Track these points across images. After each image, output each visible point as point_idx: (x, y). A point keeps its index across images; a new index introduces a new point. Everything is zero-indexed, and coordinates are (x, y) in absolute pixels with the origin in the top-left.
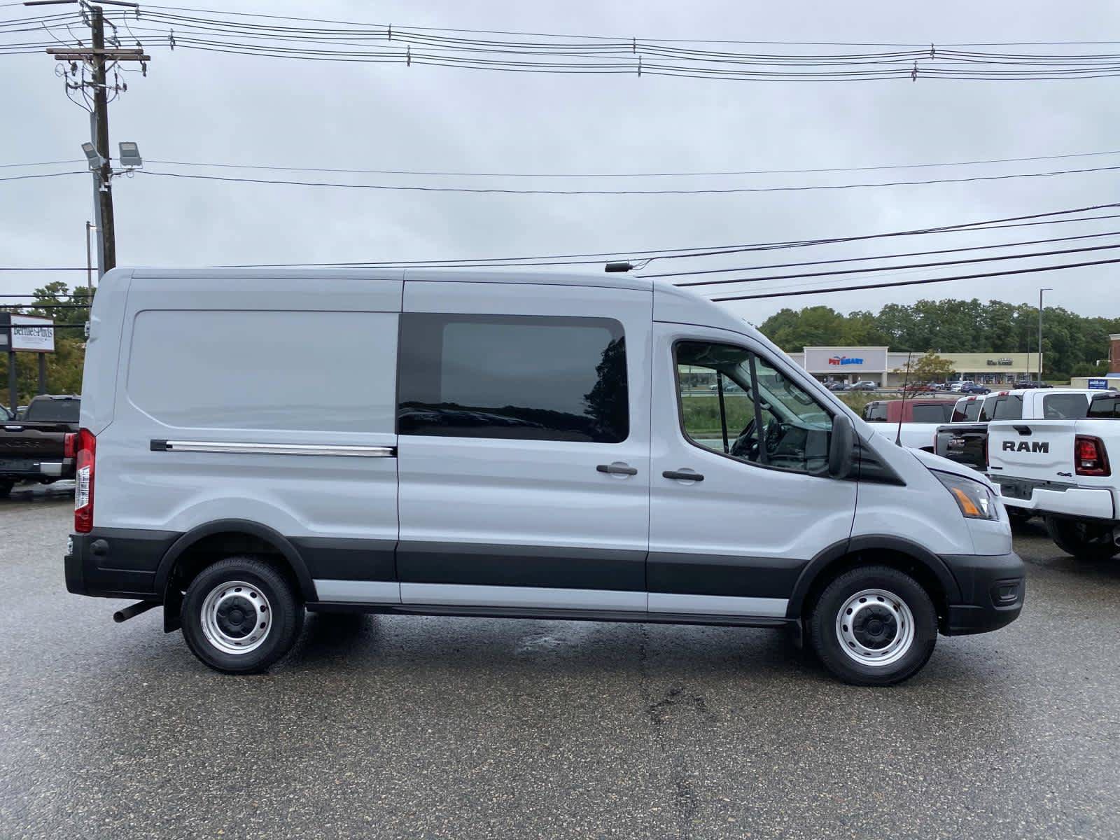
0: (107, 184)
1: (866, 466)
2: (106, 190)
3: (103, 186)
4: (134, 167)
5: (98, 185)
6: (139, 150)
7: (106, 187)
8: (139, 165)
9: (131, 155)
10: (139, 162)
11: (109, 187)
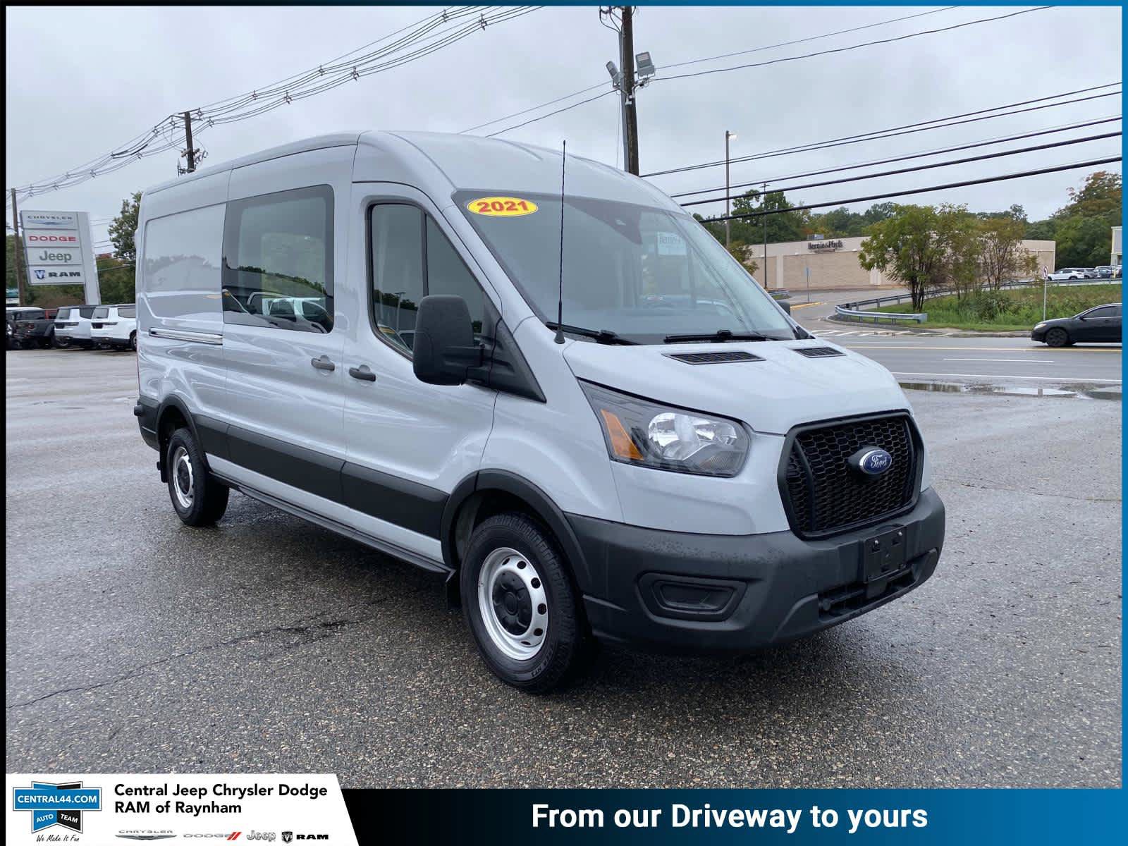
0: (631, 97)
1: (502, 371)
2: (630, 103)
3: (627, 100)
4: (649, 76)
5: (624, 101)
6: (652, 59)
7: (630, 100)
8: (652, 73)
9: (647, 66)
10: (652, 70)
11: (633, 100)
